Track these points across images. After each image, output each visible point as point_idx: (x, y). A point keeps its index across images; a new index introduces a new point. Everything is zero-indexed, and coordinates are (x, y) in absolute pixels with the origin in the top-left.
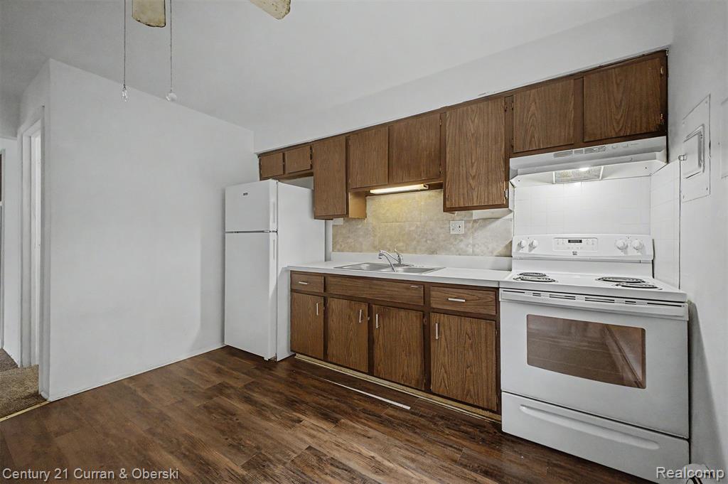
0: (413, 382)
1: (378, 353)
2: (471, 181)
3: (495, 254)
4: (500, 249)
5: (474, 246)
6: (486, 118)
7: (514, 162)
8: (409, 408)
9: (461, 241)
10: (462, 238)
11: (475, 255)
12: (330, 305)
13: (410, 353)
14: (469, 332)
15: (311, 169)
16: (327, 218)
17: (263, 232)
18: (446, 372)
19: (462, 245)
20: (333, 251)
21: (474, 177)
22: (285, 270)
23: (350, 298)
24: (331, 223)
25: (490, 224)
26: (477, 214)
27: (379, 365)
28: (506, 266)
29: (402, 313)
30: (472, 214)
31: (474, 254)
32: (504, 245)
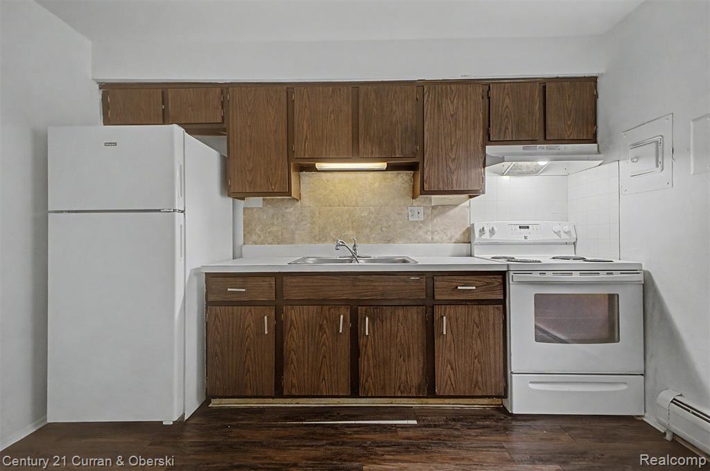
2: (451, 165)
3: (453, 241)
4: (458, 234)
5: (433, 233)
7: (491, 150)
9: (420, 228)
10: (421, 225)
11: (435, 243)
19: (421, 233)
20: (245, 244)
21: (454, 159)
24: (241, 204)
25: (451, 209)
26: (435, 200)
28: (465, 252)
31: (433, 241)
32: (461, 232)
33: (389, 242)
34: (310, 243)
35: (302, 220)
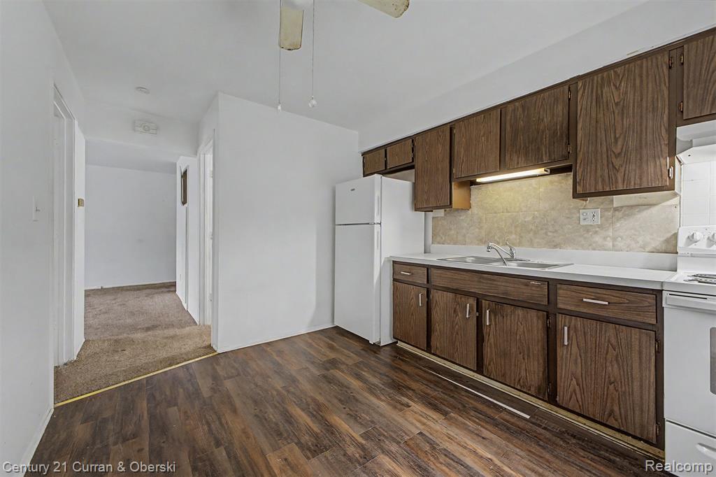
0: (533, 389)
1: (488, 351)
2: (614, 160)
3: (647, 249)
4: (657, 242)
5: (614, 239)
6: (638, 82)
7: (684, 132)
8: (528, 417)
9: (596, 232)
10: (597, 229)
11: (616, 251)
12: (433, 297)
13: (528, 356)
14: (613, 341)
15: (413, 161)
16: (427, 210)
17: (368, 224)
18: (578, 384)
19: (597, 239)
20: (432, 243)
21: (619, 154)
22: (388, 260)
23: (456, 291)
24: (430, 215)
25: (644, 210)
26: (618, 200)
27: (489, 364)
28: (667, 265)
29: (520, 312)
30: (613, 201)
31: (614, 248)
32: (662, 239)
33: (555, 247)
34: (478, 244)
35: (472, 226)
